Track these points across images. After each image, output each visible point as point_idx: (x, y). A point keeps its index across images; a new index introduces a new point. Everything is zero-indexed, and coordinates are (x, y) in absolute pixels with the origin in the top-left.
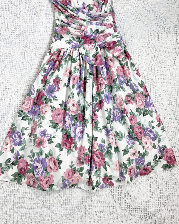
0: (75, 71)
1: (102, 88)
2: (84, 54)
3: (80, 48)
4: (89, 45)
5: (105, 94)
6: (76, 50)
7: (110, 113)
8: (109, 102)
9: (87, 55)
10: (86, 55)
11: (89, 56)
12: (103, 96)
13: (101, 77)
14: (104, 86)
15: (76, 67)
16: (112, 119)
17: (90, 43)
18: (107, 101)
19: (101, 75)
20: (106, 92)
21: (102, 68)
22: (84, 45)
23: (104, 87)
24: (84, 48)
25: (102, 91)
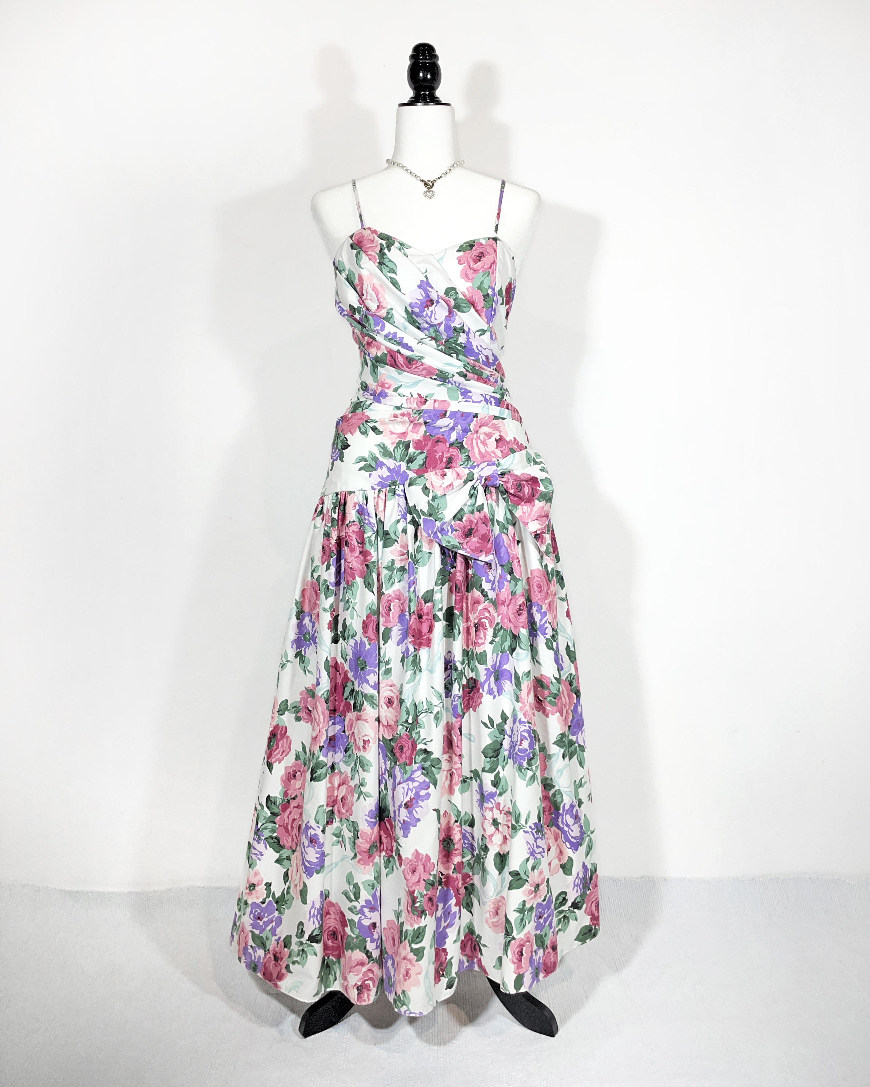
0: (391, 577)
1: (480, 641)
2: (425, 509)
3: (410, 485)
4: (444, 475)
5: (490, 662)
6: (394, 493)
7: (502, 732)
8: (500, 691)
9: (433, 513)
10: (430, 515)
11: (440, 519)
12: (481, 668)
13: (482, 599)
14: (490, 632)
15: (393, 562)
16: (506, 753)
17: (449, 463)
18: (495, 689)
19: (482, 591)
20: (495, 655)
21: (489, 565)
22: (426, 475)
23: (489, 637)
24: (425, 490)
25: (479, 650)
